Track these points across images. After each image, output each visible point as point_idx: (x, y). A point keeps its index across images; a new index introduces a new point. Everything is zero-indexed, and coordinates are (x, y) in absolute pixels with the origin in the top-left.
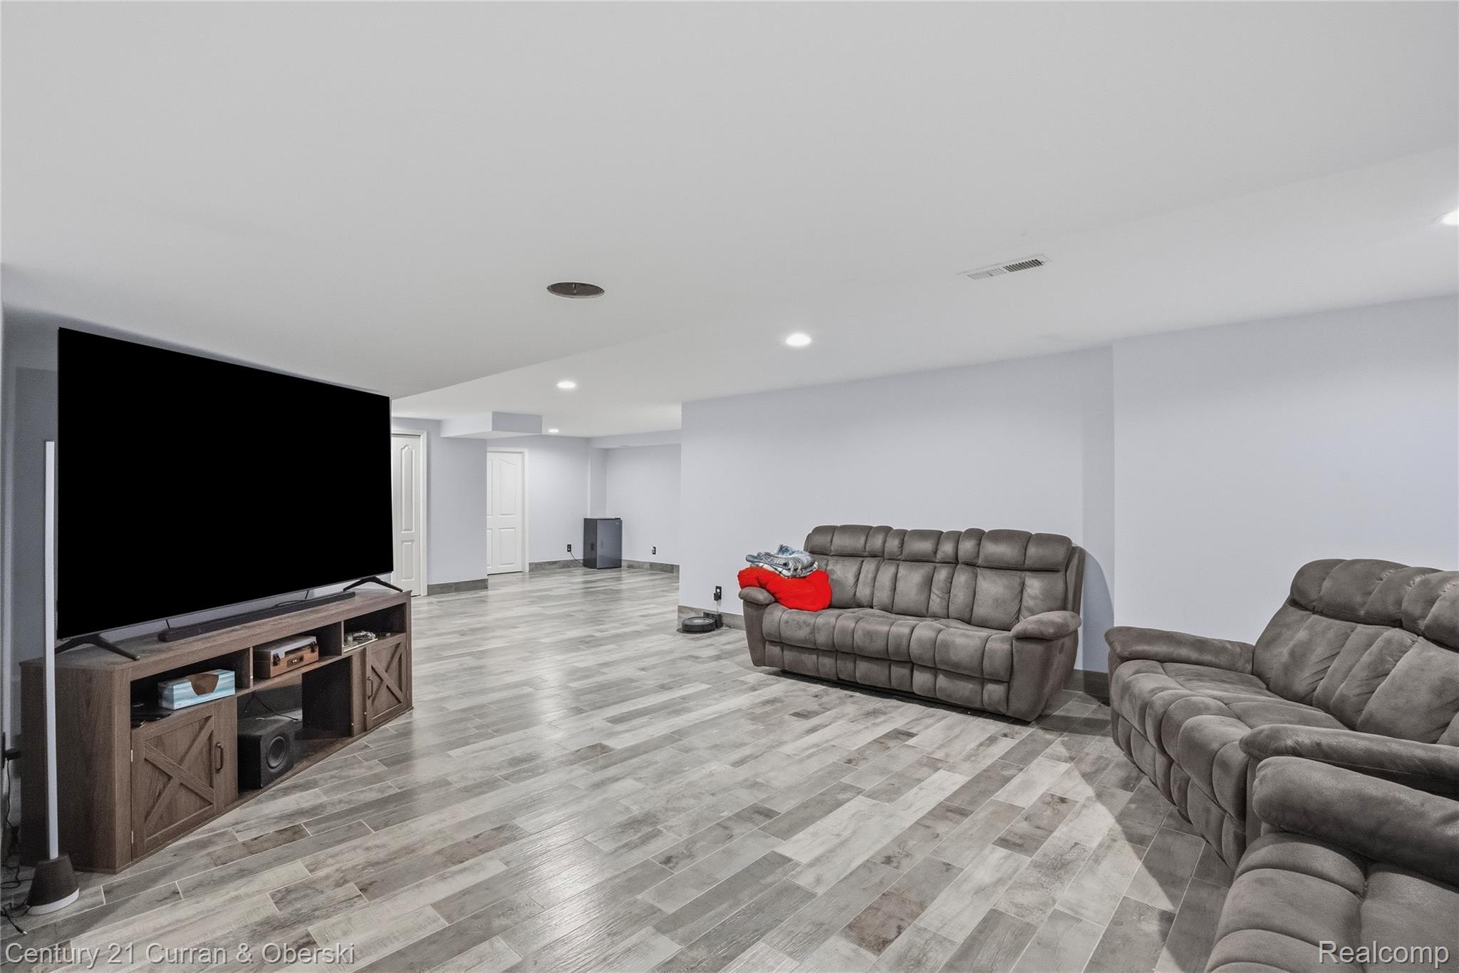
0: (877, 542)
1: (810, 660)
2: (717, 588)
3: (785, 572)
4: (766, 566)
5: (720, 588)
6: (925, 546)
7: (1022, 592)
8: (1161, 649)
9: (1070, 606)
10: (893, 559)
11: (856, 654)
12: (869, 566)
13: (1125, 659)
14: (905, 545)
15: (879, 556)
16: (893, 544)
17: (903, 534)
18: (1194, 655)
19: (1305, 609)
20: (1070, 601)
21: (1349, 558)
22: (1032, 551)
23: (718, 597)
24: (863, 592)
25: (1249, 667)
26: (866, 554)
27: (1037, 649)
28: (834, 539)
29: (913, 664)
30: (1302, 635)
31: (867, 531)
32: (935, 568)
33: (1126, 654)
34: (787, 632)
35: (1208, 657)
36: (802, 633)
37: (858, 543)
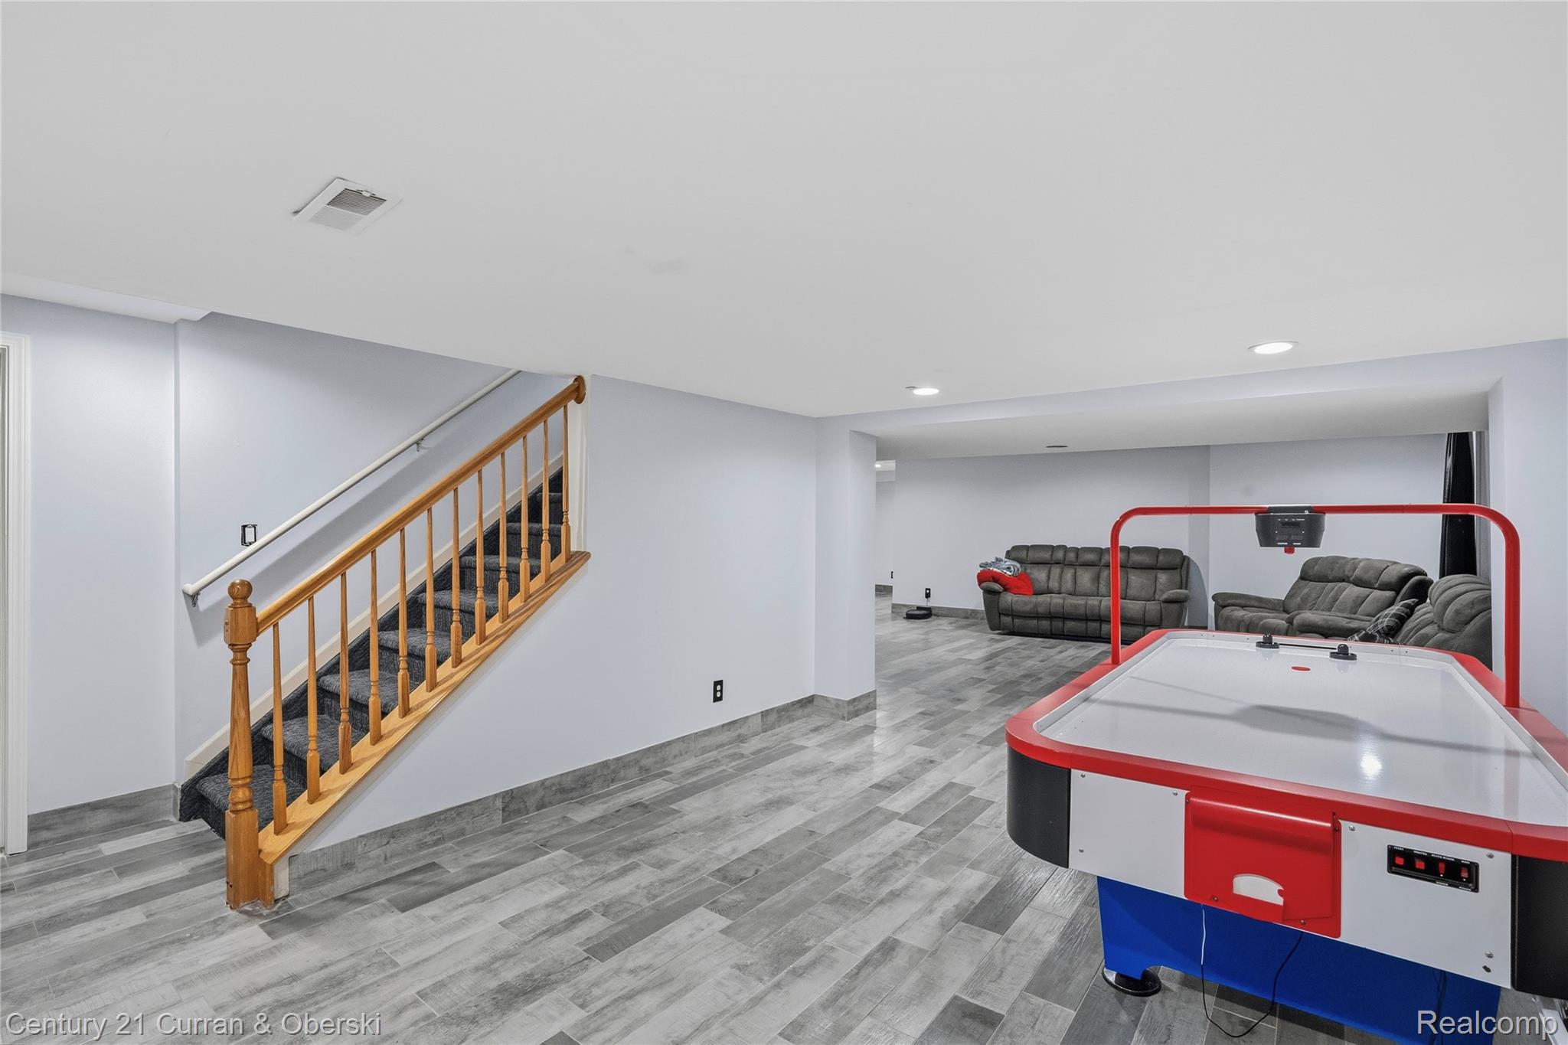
0: (1060, 555)
1: (1033, 623)
2: (927, 589)
3: (1008, 573)
4: (995, 569)
5: (929, 590)
6: (1091, 557)
7: (1156, 581)
8: (1243, 602)
9: (1184, 585)
10: (1071, 565)
11: (1065, 617)
12: (1056, 571)
13: (1224, 607)
14: (1079, 556)
15: (1061, 563)
16: (1071, 556)
17: (1076, 550)
18: (1256, 604)
19: (1307, 580)
20: (1184, 583)
21: (1325, 556)
22: (1161, 558)
23: (928, 595)
24: (1054, 584)
25: (1282, 609)
26: (1052, 562)
27: (1175, 606)
28: (1029, 553)
29: (1102, 621)
30: (1306, 590)
31: (1052, 548)
32: (1100, 570)
33: (1224, 604)
34: (1017, 608)
35: (1264, 605)
36: (1028, 608)
37: (1046, 556)
